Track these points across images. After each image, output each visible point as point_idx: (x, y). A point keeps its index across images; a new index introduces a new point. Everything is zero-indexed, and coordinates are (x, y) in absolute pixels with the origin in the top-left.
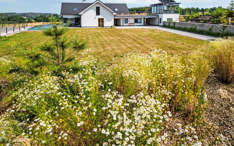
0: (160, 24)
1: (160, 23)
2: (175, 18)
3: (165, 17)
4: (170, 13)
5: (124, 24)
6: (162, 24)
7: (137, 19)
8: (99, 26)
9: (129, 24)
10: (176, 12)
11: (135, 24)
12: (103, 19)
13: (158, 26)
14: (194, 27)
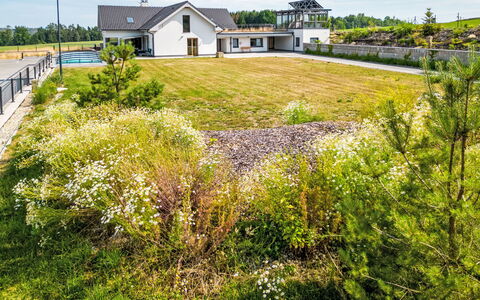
0: (296, 49)
1: (298, 45)
2: (324, 36)
3: (307, 36)
4: (315, 27)
5: (234, 50)
6: (301, 48)
7: (255, 39)
8: (190, 54)
9: (242, 48)
10: (324, 26)
11: (253, 49)
12: (195, 40)
13: (294, 51)
14: (375, 53)
